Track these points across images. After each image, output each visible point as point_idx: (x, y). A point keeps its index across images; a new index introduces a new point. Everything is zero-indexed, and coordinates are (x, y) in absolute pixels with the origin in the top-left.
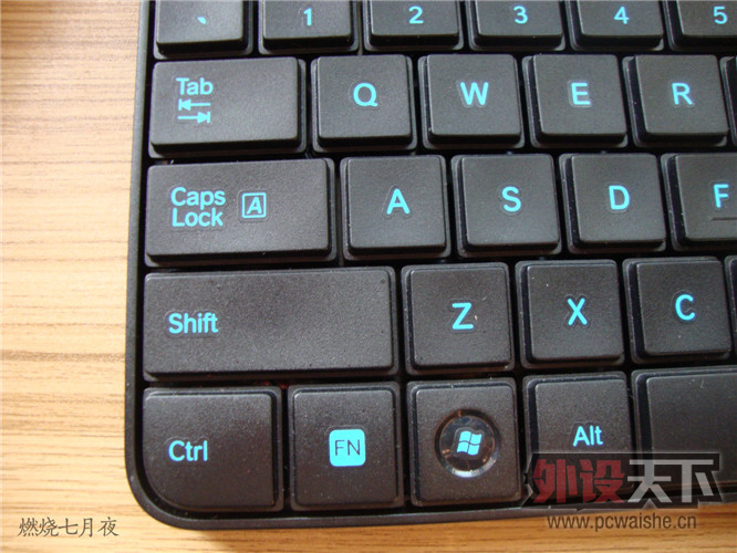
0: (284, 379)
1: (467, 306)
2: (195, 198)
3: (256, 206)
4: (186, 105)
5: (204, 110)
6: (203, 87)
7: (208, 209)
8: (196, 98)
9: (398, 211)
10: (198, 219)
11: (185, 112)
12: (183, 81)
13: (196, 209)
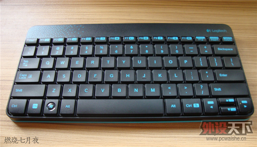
0: (28, 98)
1: (55, 89)
2: (23, 75)
3: (30, 76)
4: (24, 64)
5: (26, 64)
6: (27, 61)
7: (24, 77)
8: (26, 63)
9: (48, 77)
10: (23, 78)
11: (24, 65)
12: (24, 61)
13: (23, 77)
